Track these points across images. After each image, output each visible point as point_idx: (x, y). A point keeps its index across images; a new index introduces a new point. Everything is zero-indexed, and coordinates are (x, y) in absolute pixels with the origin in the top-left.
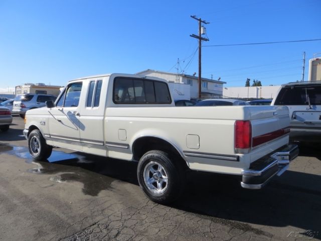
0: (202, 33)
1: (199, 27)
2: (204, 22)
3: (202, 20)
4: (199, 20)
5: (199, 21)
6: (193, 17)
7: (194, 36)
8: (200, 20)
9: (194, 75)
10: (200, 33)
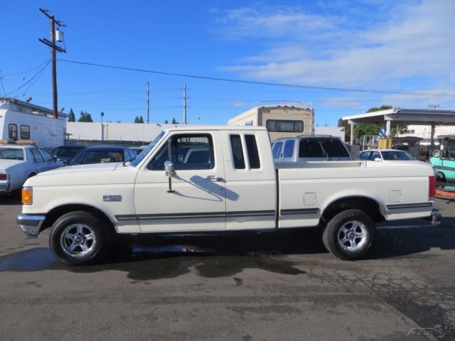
0: (57, 38)
1: (51, 28)
2: (57, 22)
3: (56, 19)
4: (51, 18)
5: (51, 20)
6: (43, 11)
7: (45, 41)
8: (53, 18)
9: (28, 101)
10: (54, 38)
